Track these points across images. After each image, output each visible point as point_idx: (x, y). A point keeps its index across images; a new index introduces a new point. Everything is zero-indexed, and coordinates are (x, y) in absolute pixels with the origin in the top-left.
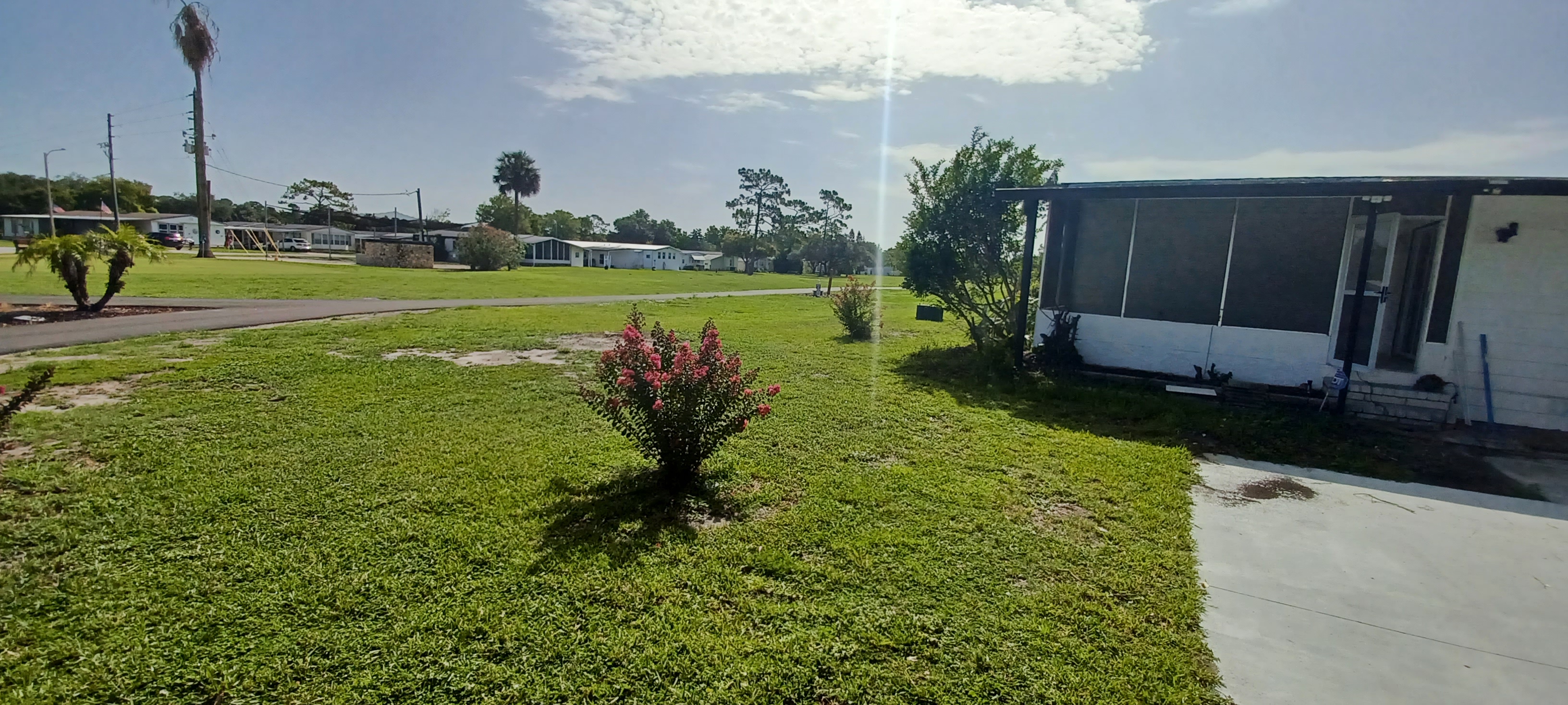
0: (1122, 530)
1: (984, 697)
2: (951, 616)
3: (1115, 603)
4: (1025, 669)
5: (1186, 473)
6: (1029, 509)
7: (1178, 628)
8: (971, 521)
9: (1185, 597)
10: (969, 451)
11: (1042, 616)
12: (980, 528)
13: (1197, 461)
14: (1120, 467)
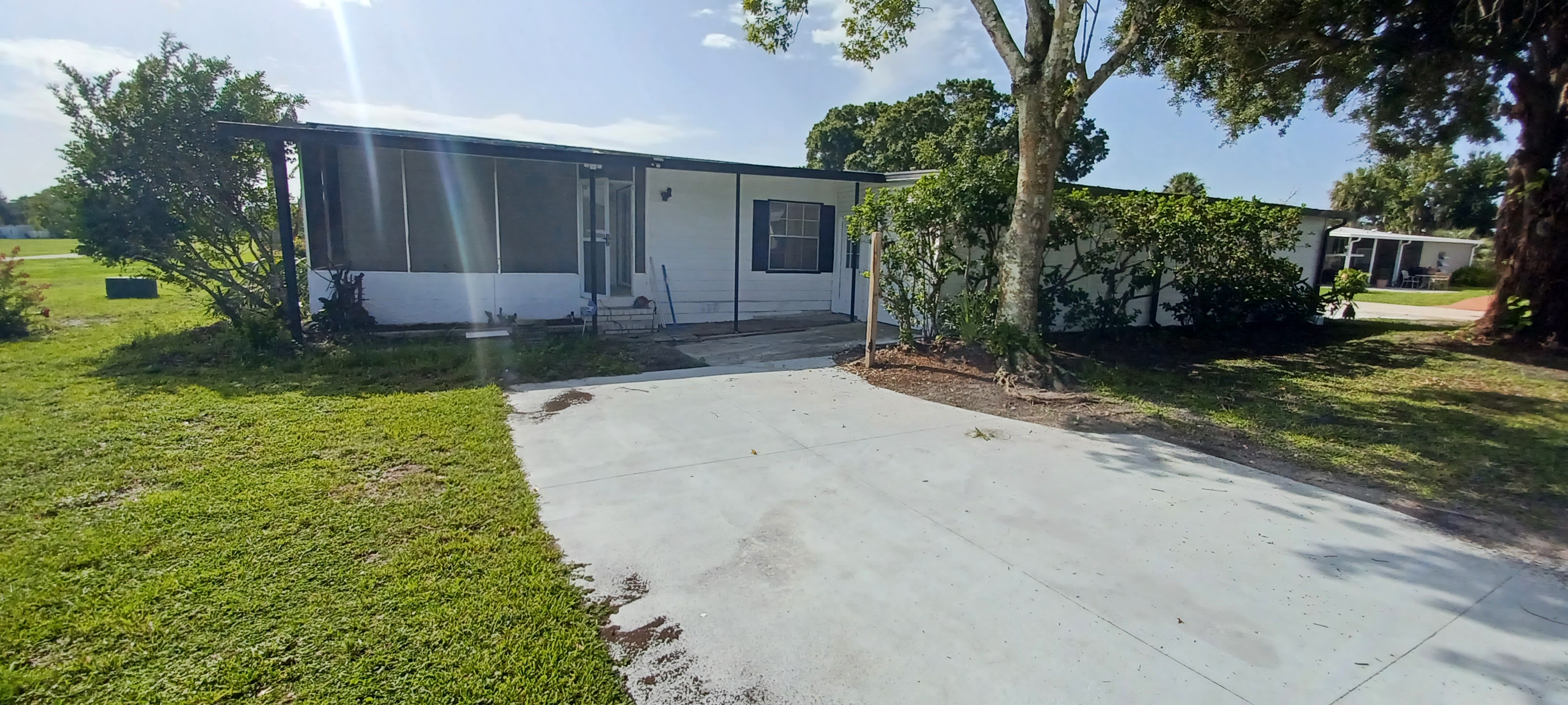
0: (459, 471)
1: (368, 677)
2: (302, 624)
3: (470, 534)
4: (403, 630)
5: (501, 406)
6: (360, 484)
7: (525, 530)
8: (292, 520)
9: (525, 505)
10: (261, 448)
11: (405, 576)
12: (306, 524)
13: (507, 394)
14: (443, 416)
